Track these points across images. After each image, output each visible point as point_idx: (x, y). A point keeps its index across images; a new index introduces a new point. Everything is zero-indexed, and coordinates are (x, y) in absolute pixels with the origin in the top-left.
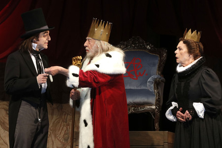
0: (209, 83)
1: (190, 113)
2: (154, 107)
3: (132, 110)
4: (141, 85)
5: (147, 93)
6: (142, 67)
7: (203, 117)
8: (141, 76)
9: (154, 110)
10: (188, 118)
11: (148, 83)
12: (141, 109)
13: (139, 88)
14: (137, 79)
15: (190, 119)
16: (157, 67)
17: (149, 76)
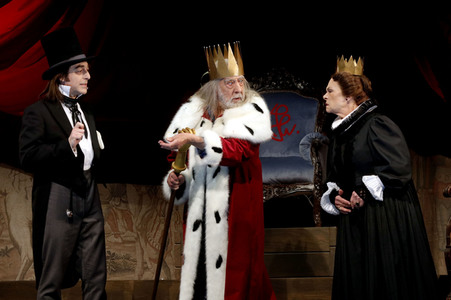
0: (384, 140)
1: (359, 194)
2: (311, 187)
3: (275, 192)
4: (289, 149)
5: (299, 163)
6: (289, 120)
7: (382, 199)
8: (289, 134)
9: (311, 192)
10: (357, 204)
11: (300, 147)
12: (289, 191)
13: (286, 156)
14: (282, 140)
15: (361, 204)
16: (315, 118)
17: (302, 134)
